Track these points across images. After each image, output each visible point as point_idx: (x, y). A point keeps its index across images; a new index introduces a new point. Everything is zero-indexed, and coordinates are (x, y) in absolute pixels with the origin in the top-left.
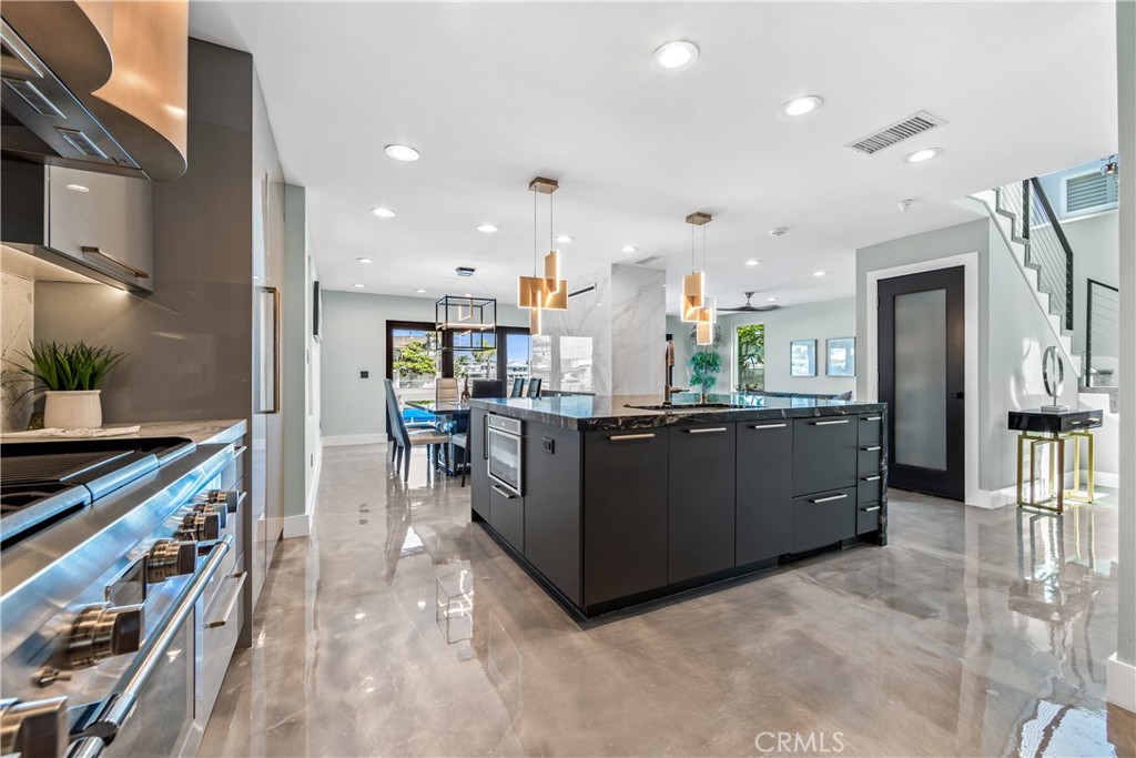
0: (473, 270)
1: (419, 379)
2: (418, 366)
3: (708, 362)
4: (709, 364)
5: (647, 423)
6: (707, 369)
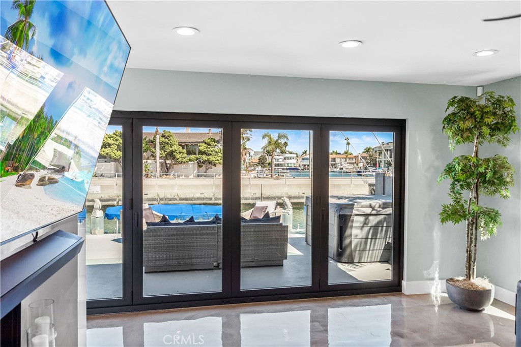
1: (212, 170)
2: (212, 158)
4: (484, 180)
6: (482, 190)
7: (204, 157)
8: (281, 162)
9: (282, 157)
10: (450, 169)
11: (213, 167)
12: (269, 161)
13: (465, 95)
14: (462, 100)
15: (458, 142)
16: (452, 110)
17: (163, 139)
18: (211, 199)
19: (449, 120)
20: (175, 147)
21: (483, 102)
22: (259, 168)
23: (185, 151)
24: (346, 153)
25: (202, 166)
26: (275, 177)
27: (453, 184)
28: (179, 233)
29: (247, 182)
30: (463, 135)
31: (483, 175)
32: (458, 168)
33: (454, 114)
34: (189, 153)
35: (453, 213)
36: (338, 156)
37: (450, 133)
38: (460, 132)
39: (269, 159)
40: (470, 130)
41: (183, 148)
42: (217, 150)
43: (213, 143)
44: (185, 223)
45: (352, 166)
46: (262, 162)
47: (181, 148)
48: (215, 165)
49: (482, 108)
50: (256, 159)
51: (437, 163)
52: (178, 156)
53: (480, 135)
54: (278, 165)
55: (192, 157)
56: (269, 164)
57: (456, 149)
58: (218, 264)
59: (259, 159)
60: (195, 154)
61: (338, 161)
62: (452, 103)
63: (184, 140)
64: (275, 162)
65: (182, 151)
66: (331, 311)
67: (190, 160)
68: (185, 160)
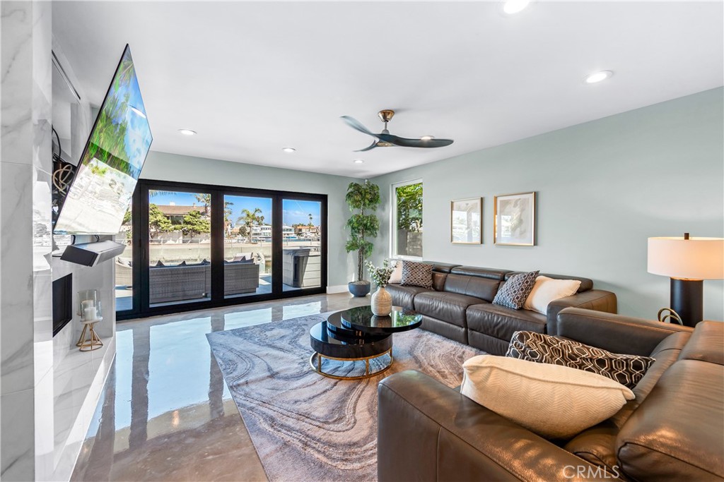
1: (197, 237)
2: (196, 227)
3: (365, 225)
4: (366, 227)
6: (365, 234)
7: (190, 227)
8: (258, 232)
9: (260, 228)
10: (350, 222)
11: (198, 235)
12: (248, 231)
13: (357, 183)
14: (356, 185)
15: (354, 207)
16: (351, 190)
18: (196, 260)
19: (349, 196)
20: (159, 217)
21: (364, 187)
22: (240, 237)
23: (170, 221)
24: (309, 225)
25: (187, 234)
26: (252, 242)
28: (173, 272)
29: (229, 246)
30: (356, 204)
32: (354, 221)
33: (352, 192)
34: (174, 223)
35: (352, 246)
37: (350, 202)
38: (355, 202)
39: (248, 230)
40: (359, 201)
41: (168, 219)
42: (201, 221)
43: (198, 215)
44: (180, 265)
45: (313, 235)
46: (242, 232)
47: (166, 218)
48: (199, 233)
49: (365, 190)
50: (237, 229)
51: (343, 219)
52: (163, 225)
53: (364, 205)
54: (256, 234)
55: (177, 226)
56: (248, 233)
57: (354, 211)
58: (206, 294)
59: (240, 229)
60: (180, 224)
61: (303, 231)
62: (350, 187)
63: (168, 212)
64: (253, 232)
65: (167, 221)
66: (285, 308)
67: (175, 229)
68: (169, 229)
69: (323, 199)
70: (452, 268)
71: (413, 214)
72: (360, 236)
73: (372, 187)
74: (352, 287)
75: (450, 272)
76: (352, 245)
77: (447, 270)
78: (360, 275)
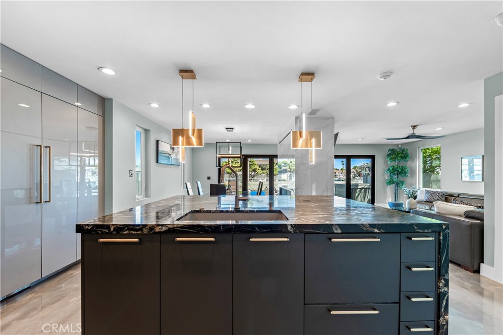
0: (232, 129)
4: (401, 173)
5: (137, 230)
6: (399, 175)
10: (389, 169)
13: (393, 148)
14: (392, 149)
15: (391, 162)
16: (389, 152)
17: (250, 163)
19: (388, 155)
20: (257, 167)
21: (398, 150)
23: (260, 168)
27: (390, 174)
30: (393, 159)
31: (398, 171)
32: (391, 169)
36: (337, 171)
37: (388, 159)
38: (391, 159)
40: (395, 158)
49: (398, 152)
51: (385, 168)
53: (398, 159)
55: (264, 171)
57: (391, 164)
62: (389, 150)
67: (263, 173)
69: (373, 157)
70: (459, 195)
71: (435, 163)
72: (396, 177)
73: (403, 150)
74: (390, 204)
75: (458, 197)
76: (390, 181)
77: (457, 196)
78: (395, 198)
